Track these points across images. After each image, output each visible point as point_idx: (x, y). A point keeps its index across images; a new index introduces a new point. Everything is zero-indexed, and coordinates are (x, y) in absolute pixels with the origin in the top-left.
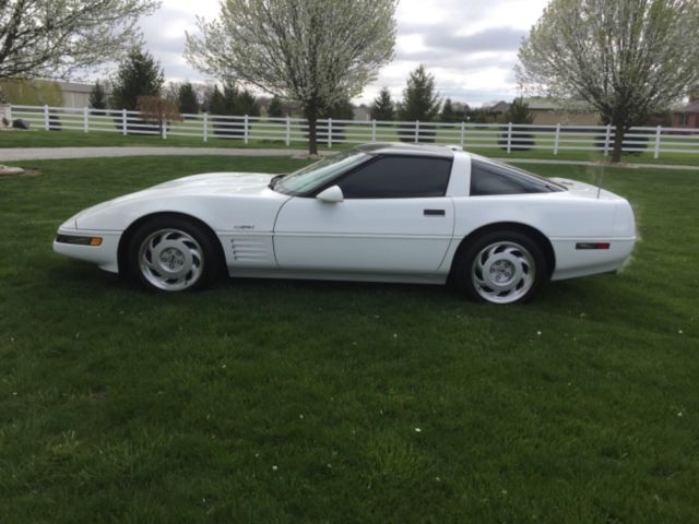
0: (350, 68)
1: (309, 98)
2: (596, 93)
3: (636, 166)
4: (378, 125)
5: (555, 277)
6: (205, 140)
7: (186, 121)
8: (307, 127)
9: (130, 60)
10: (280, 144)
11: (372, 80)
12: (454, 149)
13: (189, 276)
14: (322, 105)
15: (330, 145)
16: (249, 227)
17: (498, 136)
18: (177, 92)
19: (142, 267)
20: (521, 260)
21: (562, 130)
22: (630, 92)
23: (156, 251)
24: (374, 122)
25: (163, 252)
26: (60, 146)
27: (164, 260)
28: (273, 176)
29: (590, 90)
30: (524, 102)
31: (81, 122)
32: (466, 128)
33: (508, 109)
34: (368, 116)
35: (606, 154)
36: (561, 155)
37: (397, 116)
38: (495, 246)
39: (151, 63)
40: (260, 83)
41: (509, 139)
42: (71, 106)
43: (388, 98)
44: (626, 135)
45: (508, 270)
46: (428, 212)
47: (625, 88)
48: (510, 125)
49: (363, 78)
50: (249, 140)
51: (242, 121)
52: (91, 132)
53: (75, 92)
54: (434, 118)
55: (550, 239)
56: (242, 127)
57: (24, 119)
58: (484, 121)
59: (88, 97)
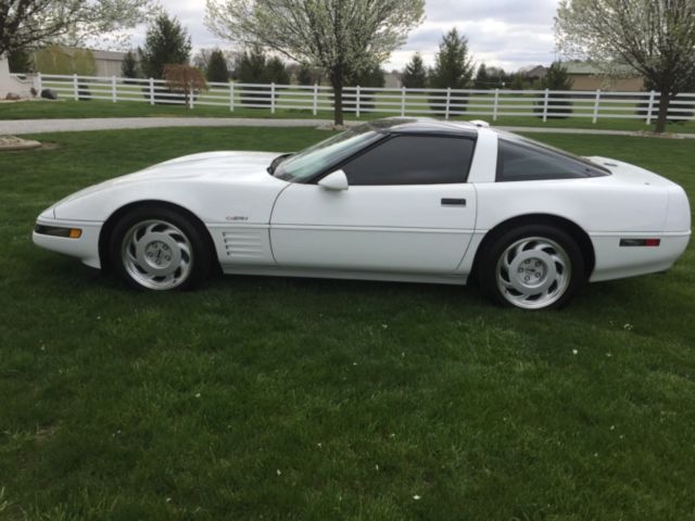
0: (377, 32)
1: (333, 64)
2: (639, 56)
3: (682, 136)
4: (407, 93)
5: (594, 278)
6: (232, 109)
7: (212, 90)
8: (333, 95)
9: (158, 27)
10: (307, 113)
11: (400, 44)
12: (479, 126)
13: (178, 273)
14: (348, 71)
15: (358, 115)
16: (242, 218)
17: (534, 103)
18: (208, 58)
19: (126, 263)
20: (555, 258)
21: (602, 97)
22: (678, 55)
23: (141, 244)
24: (404, 89)
25: (149, 245)
26: (84, 117)
27: (150, 255)
28: (278, 155)
29: (633, 53)
30: (562, 66)
31: (109, 91)
32: (500, 95)
33: (545, 73)
34: (399, 83)
35: (648, 122)
36: (601, 124)
37: (428, 82)
38: (524, 242)
39: (178, 29)
40: (285, 49)
41: (546, 107)
42: (104, 75)
43: (421, 63)
44: (672, 102)
45: (539, 270)
46: (446, 202)
47: (671, 51)
48: (547, 92)
49: (392, 42)
50: (276, 109)
51: (269, 89)
52: (119, 102)
53: (108, 60)
54: (467, 85)
55: (590, 234)
56: (269, 96)
57: (52, 89)
58: (519, 87)
59: (120, 64)
